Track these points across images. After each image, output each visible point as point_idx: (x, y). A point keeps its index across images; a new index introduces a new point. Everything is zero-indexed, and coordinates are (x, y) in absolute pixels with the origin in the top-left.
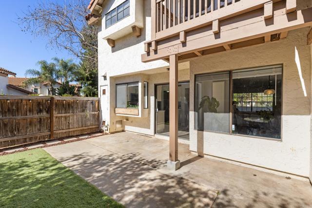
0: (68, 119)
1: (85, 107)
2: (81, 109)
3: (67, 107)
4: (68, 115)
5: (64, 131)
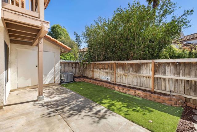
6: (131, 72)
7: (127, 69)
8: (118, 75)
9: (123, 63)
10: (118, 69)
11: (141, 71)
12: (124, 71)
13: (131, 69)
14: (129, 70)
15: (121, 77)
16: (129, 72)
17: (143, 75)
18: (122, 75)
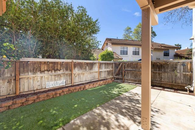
0: (161, 75)
1: (175, 68)
2: (172, 69)
3: (160, 67)
4: (161, 72)
5: (158, 82)
6: (87, 70)
7: (84, 67)
8: (76, 75)
9: (81, 63)
10: (76, 69)
11: (93, 69)
12: (82, 69)
13: (87, 67)
14: (86, 69)
15: (79, 76)
16: (86, 70)
17: (94, 71)
18: (80, 74)
